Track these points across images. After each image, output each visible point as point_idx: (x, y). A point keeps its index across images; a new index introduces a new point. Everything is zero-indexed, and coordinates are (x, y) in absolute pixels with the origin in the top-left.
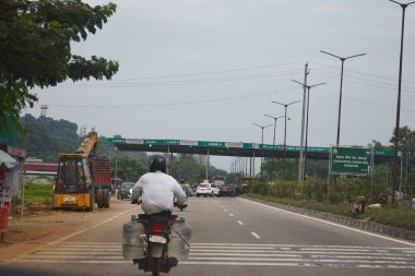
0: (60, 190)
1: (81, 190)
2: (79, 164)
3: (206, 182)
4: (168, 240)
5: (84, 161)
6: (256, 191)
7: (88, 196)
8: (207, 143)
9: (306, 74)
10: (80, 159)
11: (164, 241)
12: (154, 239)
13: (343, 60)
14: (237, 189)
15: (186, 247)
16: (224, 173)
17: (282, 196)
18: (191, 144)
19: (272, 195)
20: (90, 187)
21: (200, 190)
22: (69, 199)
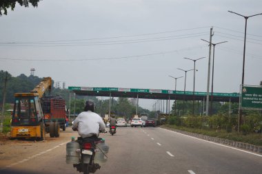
0: (16, 123)
1: (33, 123)
2: (32, 101)
3: (136, 117)
4: (94, 153)
5: (36, 99)
6: (172, 123)
7: (38, 128)
8: (137, 90)
9: (211, 36)
10: (33, 97)
11: (91, 153)
12: (85, 152)
13: (246, 18)
14: (158, 121)
15: (105, 158)
16: (147, 111)
17: (194, 127)
18: (125, 91)
19: (185, 125)
20: (41, 121)
21: (134, 122)
22: (23, 130)
